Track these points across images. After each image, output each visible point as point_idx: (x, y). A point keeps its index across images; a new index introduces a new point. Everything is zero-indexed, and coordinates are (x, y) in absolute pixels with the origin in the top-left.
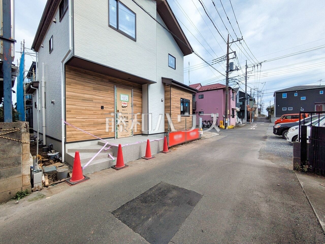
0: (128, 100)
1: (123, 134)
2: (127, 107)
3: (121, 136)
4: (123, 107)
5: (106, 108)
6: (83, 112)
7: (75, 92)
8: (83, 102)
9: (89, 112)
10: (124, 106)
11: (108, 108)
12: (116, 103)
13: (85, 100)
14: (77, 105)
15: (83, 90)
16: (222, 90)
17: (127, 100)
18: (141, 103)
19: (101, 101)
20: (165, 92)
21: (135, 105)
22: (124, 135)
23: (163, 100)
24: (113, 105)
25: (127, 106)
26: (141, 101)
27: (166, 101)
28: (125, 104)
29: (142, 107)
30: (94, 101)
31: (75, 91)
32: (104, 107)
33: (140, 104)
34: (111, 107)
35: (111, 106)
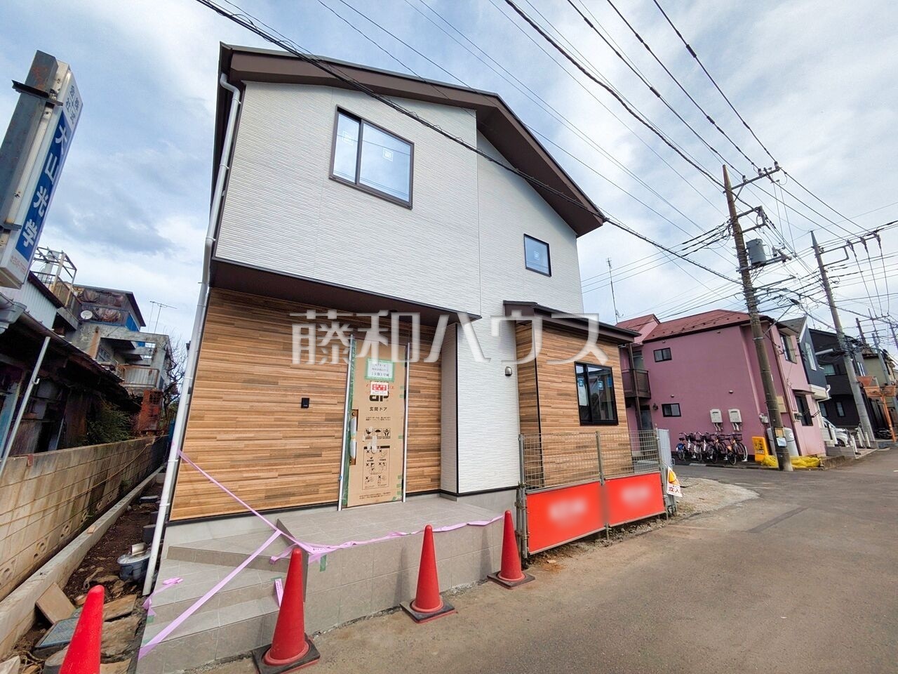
0: (391, 377)
1: (370, 492)
2: (386, 397)
3: (362, 497)
4: (373, 398)
5: (317, 403)
6: (241, 417)
7: (228, 360)
8: (247, 389)
9: (262, 419)
10: (378, 397)
11: (323, 405)
12: (351, 386)
13: (252, 381)
14: (225, 397)
15: (251, 352)
16: (737, 329)
17: (388, 375)
18: (437, 383)
19: (304, 383)
20: (517, 345)
21: (415, 391)
22: (372, 496)
23: (513, 370)
24: (341, 393)
25: (387, 395)
26: (437, 378)
27: (522, 374)
28: (382, 389)
29: (440, 398)
30: (281, 383)
31: (227, 358)
32: (311, 399)
33: (433, 388)
34: (335, 401)
35: (332, 397)
